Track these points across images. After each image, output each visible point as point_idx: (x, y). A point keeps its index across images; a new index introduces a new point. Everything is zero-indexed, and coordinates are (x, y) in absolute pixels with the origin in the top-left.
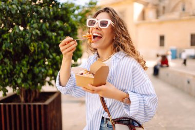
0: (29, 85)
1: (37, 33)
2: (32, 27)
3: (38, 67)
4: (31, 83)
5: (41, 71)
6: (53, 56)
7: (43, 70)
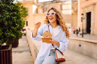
0: (2, 41)
1: (9, 17)
2: (6, 14)
3: (7, 32)
4: (3, 40)
5: (8, 34)
6: (12, 27)
7: (9, 34)
